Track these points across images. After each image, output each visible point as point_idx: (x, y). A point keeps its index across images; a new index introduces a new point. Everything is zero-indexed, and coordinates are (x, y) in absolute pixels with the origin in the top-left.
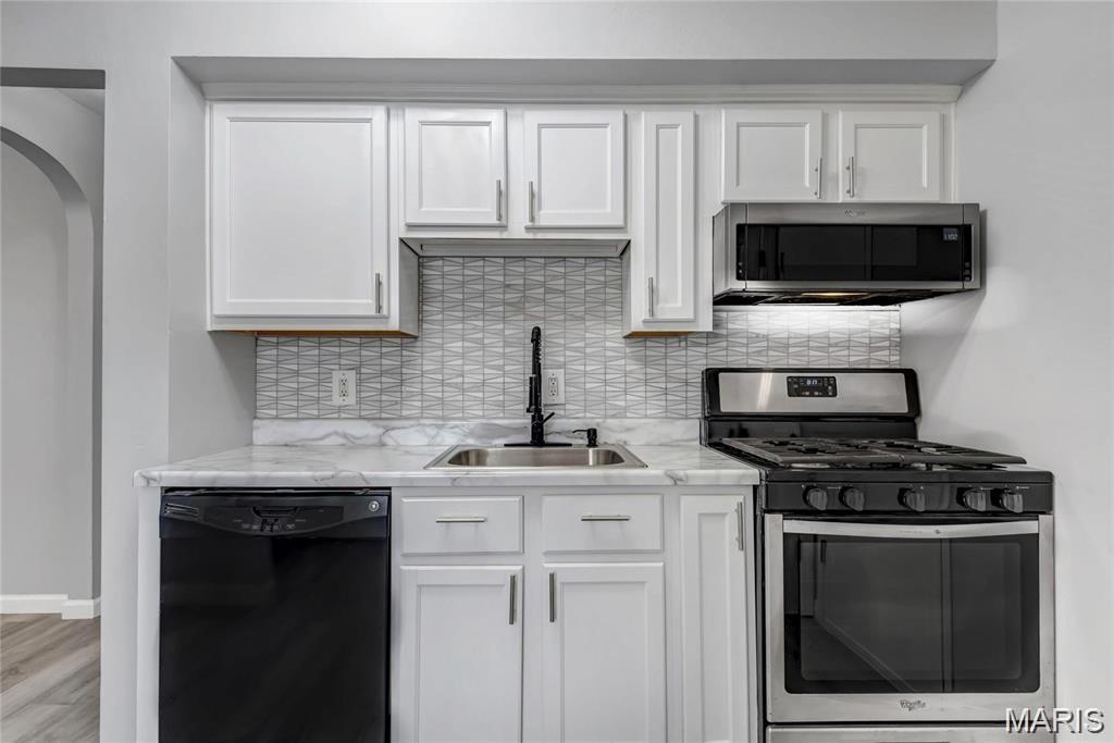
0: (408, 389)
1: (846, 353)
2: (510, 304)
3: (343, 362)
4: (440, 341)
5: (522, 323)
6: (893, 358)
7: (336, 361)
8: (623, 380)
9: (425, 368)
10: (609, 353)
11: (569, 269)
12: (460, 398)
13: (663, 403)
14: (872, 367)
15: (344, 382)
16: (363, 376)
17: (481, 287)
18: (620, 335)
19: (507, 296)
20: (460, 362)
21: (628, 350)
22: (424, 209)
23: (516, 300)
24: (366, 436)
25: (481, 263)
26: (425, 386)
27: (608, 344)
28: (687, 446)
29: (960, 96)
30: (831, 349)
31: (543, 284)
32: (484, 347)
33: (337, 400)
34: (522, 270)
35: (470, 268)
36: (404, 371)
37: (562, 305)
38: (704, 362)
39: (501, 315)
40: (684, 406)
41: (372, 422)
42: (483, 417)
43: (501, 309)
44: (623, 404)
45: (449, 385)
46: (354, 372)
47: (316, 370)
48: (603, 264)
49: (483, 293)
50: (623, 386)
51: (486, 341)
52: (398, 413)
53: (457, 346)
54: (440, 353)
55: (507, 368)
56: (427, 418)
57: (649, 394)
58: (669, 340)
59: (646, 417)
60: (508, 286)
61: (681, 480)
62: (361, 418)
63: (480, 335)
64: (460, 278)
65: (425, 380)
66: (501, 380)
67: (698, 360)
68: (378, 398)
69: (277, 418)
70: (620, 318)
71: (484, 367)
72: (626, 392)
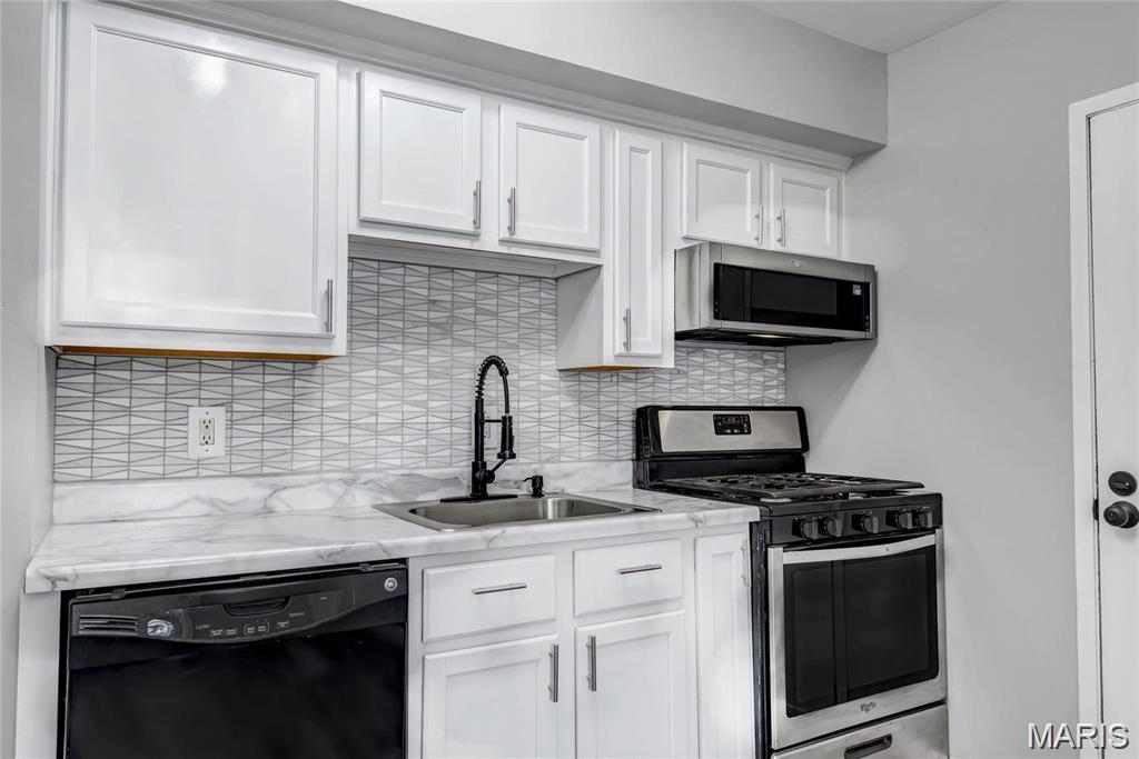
0: (303, 433)
1: (746, 391)
2: (436, 325)
3: (204, 394)
4: (346, 368)
5: (449, 349)
6: (781, 396)
7: (195, 394)
8: (557, 418)
9: (327, 404)
10: (543, 388)
11: (502, 288)
12: (373, 443)
13: (596, 444)
14: (766, 405)
15: (207, 424)
16: (236, 416)
17: (400, 301)
18: (554, 368)
19: (432, 315)
20: (373, 396)
21: (562, 384)
22: (383, 202)
23: (444, 320)
24: (246, 500)
25: (400, 271)
26: (326, 428)
27: (543, 377)
28: (622, 491)
29: (850, 168)
30: (736, 387)
31: (474, 303)
32: (403, 377)
33: (196, 451)
34: (449, 283)
35: (386, 276)
36: (297, 408)
37: (494, 330)
38: (633, 398)
39: (425, 337)
40: (615, 447)
41: (254, 480)
42: (402, 467)
43: (425, 330)
44: (556, 446)
45: (358, 426)
46: (223, 409)
47: (161, 407)
48: (537, 284)
49: (403, 309)
50: (557, 425)
51: (406, 370)
52: (287, 465)
53: (369, 375)
54: (347, 384)
55: (431, 404)
56: (326, 471)
57: (583, 435)
58: (602, 374)
59: (580, 460)
60: (434, 302)
61: (701, 522)
62: (231, 475)
63: (399, 362)
64: (375, 288)
65: (326, 420)
66: (423, 419)
67: (628, 399)
68: (258, 446)
69: (91, 480)
70: (554, 347)
71: (404, 402)
72: (560, 431)
